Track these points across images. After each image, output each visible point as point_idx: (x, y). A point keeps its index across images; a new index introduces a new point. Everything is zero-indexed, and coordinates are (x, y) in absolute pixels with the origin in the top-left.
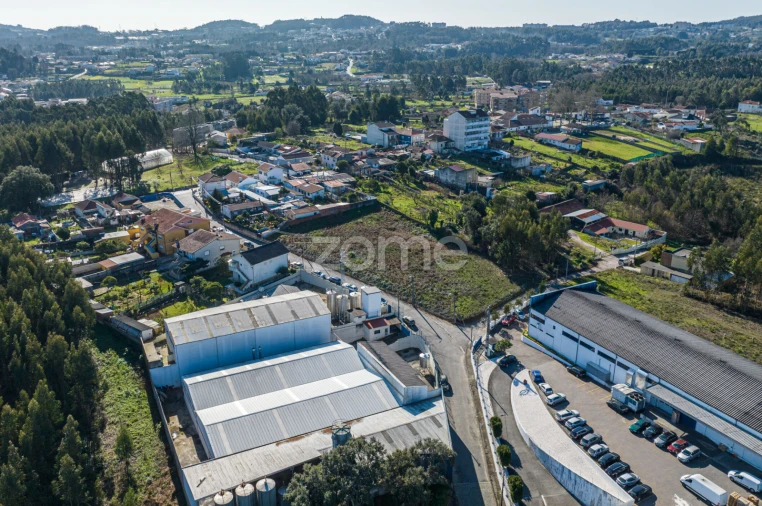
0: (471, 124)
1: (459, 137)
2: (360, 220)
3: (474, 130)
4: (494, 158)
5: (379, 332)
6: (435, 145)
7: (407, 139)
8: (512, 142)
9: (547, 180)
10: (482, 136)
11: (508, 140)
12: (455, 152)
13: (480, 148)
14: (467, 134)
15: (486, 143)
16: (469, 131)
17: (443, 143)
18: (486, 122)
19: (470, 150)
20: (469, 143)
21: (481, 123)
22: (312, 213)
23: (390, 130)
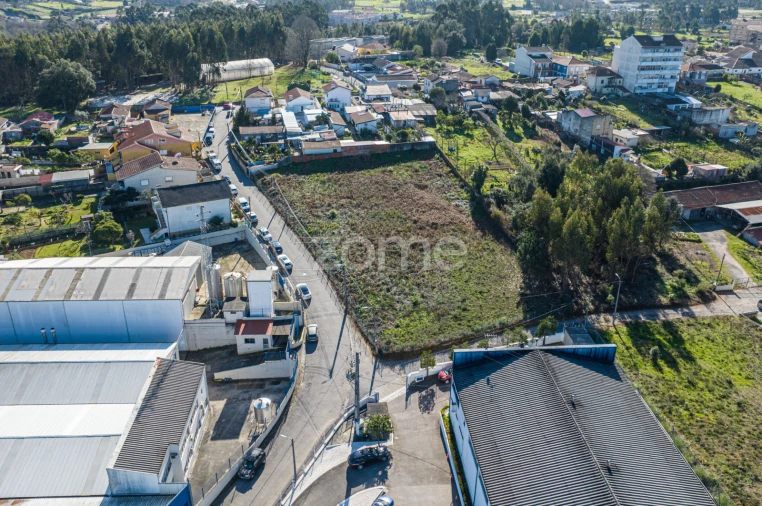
0: (650, 55)
1: (630, 73)
2: (391, 168)
3: (654, 64)
4: (672, 107)
5: (252, 341)
6: (593, 81)
7: (563, 69)
8: (718, 88)
9: (738, 147)
10: (667, 73)
11: (713, 85)
12: (620, 93)
13: (660, 90)
14: (643, 69)
15: (673, 84)
16: (644, 64)
17: (605, 79)
18: (677, 54)
19: (644, 92)
20: (644, 82)
21: (667, 55)
22: (331, 151)
23: (544, 56)
